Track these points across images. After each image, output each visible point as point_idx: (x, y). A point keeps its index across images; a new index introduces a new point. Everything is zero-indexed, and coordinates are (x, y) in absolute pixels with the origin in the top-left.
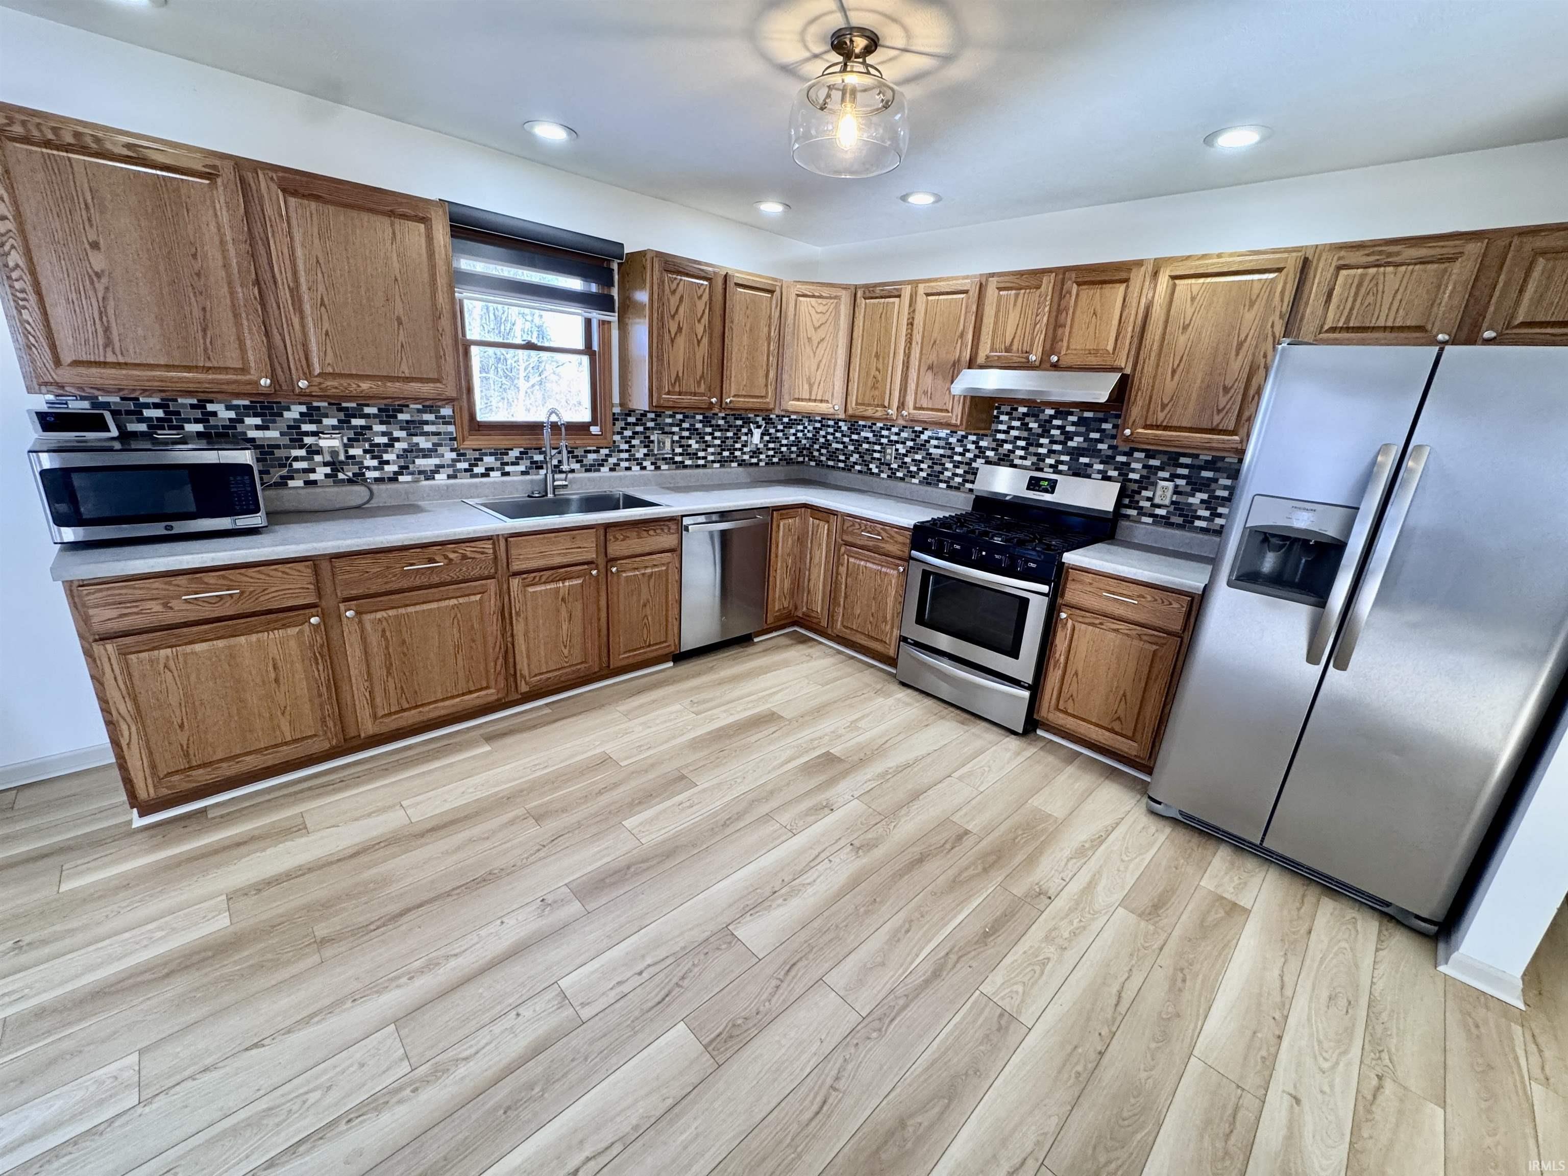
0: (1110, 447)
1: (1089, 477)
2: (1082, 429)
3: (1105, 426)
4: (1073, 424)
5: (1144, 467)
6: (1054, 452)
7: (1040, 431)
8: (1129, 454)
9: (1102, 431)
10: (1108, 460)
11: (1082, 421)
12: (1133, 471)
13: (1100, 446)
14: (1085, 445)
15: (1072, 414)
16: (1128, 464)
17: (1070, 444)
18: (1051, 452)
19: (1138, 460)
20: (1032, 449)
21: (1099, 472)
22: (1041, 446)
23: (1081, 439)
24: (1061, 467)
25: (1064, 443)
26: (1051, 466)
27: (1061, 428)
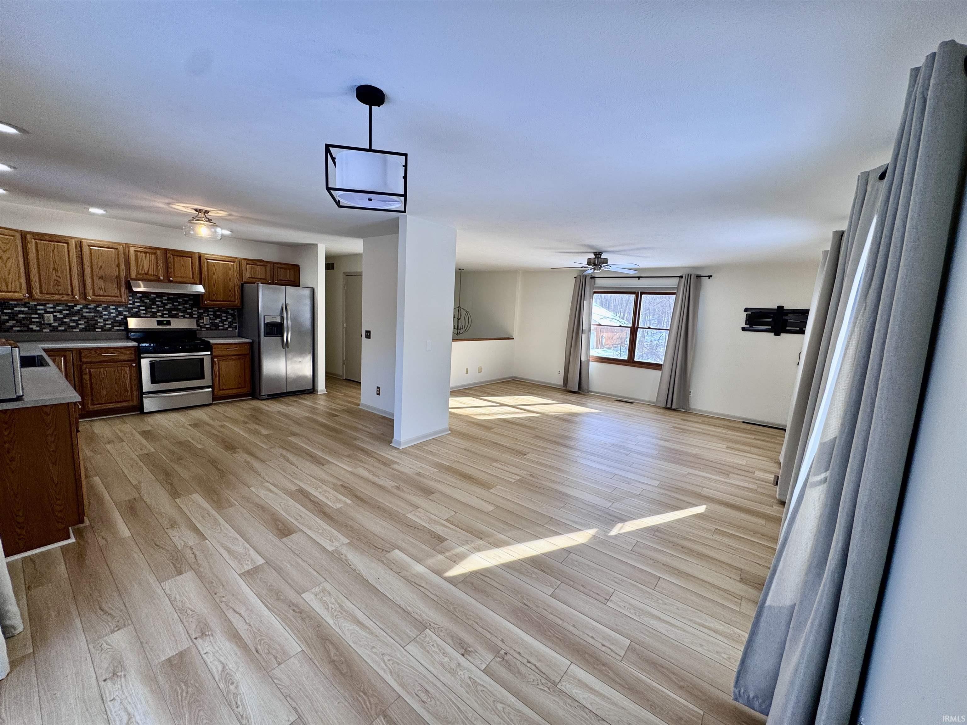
0: (183, 307)
1: (178, 318)
2: (170, 302)
3: (179, 300)
4: (165, 300)
5: (198, 313)
6: (160, 310)
7: (151, 303)
8: (191, 309)
9: (179, 302)
10: (184, 312)
11: (169, 299)
12: (195, 314)
13: (179, 307)
14: (173, 307)
15: (164, 296)
16: (192, 312)
17: (166, 307)
18: (158, 311)
19: (195, 311)
20: (149, 310)
21: (182, 316)
22: (153, 308)
23: (171, 305)
24: (165, 316)
25: (164, 307)
26: (160, 316)
27: (161, 301)
